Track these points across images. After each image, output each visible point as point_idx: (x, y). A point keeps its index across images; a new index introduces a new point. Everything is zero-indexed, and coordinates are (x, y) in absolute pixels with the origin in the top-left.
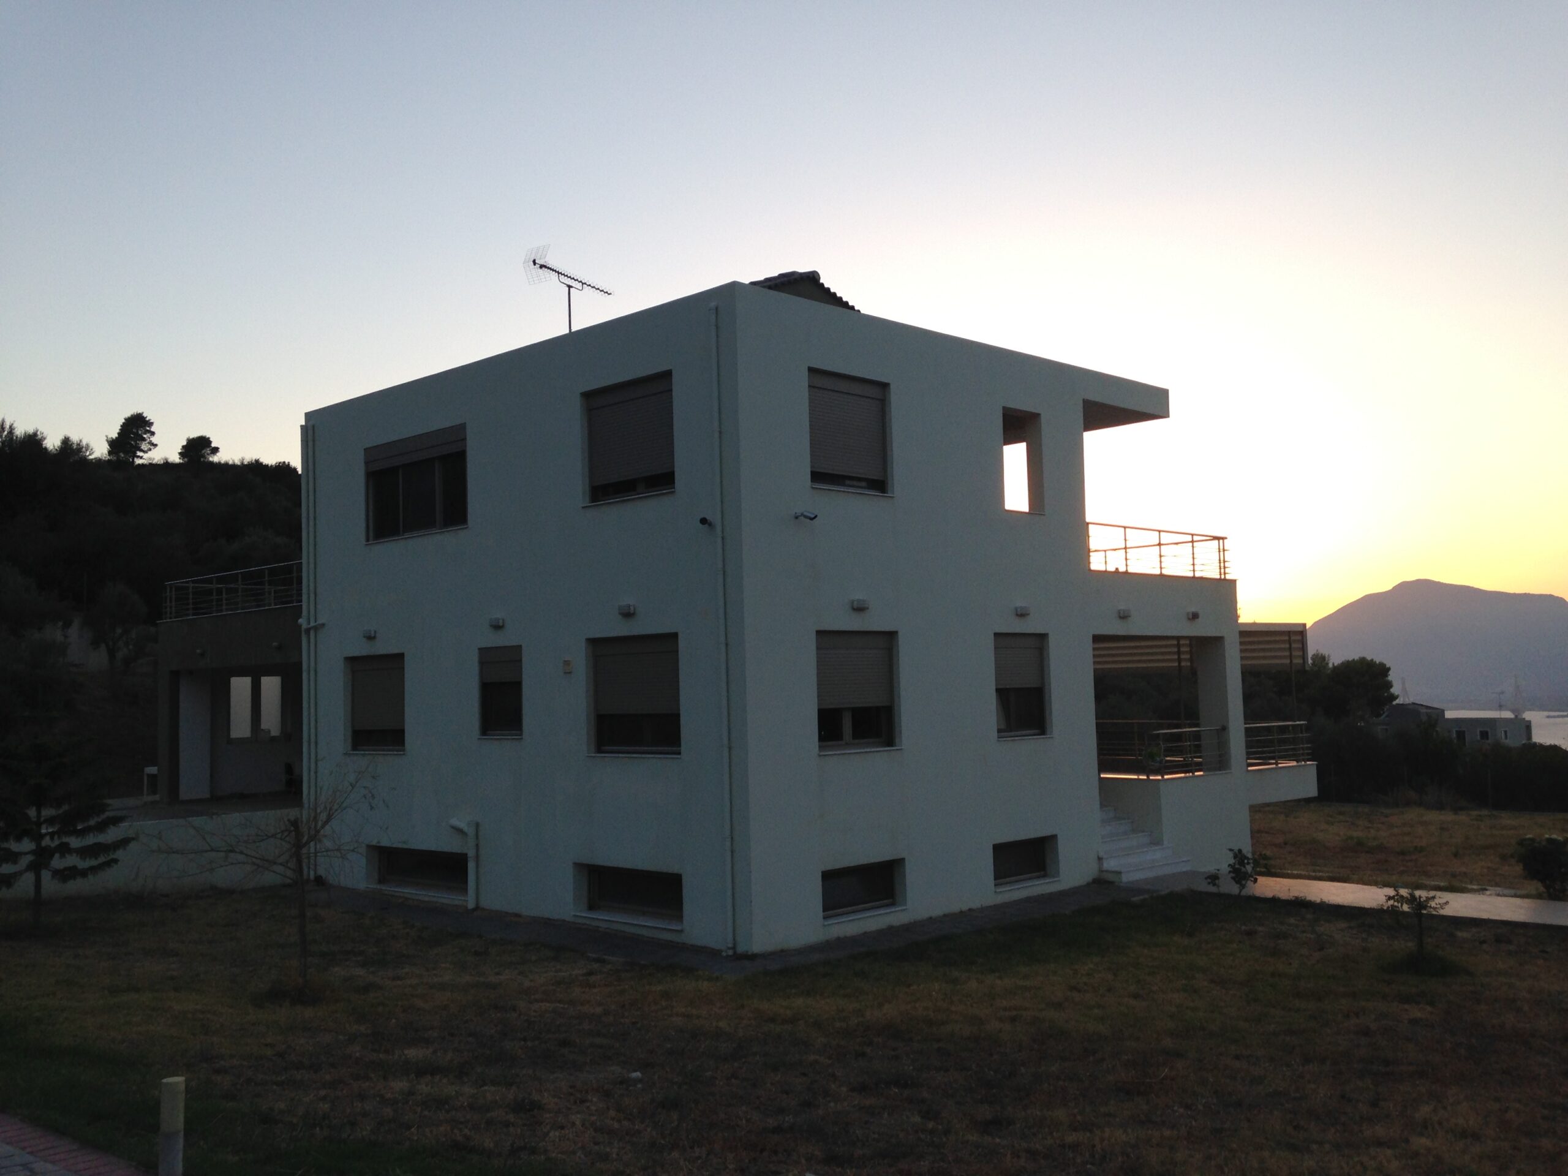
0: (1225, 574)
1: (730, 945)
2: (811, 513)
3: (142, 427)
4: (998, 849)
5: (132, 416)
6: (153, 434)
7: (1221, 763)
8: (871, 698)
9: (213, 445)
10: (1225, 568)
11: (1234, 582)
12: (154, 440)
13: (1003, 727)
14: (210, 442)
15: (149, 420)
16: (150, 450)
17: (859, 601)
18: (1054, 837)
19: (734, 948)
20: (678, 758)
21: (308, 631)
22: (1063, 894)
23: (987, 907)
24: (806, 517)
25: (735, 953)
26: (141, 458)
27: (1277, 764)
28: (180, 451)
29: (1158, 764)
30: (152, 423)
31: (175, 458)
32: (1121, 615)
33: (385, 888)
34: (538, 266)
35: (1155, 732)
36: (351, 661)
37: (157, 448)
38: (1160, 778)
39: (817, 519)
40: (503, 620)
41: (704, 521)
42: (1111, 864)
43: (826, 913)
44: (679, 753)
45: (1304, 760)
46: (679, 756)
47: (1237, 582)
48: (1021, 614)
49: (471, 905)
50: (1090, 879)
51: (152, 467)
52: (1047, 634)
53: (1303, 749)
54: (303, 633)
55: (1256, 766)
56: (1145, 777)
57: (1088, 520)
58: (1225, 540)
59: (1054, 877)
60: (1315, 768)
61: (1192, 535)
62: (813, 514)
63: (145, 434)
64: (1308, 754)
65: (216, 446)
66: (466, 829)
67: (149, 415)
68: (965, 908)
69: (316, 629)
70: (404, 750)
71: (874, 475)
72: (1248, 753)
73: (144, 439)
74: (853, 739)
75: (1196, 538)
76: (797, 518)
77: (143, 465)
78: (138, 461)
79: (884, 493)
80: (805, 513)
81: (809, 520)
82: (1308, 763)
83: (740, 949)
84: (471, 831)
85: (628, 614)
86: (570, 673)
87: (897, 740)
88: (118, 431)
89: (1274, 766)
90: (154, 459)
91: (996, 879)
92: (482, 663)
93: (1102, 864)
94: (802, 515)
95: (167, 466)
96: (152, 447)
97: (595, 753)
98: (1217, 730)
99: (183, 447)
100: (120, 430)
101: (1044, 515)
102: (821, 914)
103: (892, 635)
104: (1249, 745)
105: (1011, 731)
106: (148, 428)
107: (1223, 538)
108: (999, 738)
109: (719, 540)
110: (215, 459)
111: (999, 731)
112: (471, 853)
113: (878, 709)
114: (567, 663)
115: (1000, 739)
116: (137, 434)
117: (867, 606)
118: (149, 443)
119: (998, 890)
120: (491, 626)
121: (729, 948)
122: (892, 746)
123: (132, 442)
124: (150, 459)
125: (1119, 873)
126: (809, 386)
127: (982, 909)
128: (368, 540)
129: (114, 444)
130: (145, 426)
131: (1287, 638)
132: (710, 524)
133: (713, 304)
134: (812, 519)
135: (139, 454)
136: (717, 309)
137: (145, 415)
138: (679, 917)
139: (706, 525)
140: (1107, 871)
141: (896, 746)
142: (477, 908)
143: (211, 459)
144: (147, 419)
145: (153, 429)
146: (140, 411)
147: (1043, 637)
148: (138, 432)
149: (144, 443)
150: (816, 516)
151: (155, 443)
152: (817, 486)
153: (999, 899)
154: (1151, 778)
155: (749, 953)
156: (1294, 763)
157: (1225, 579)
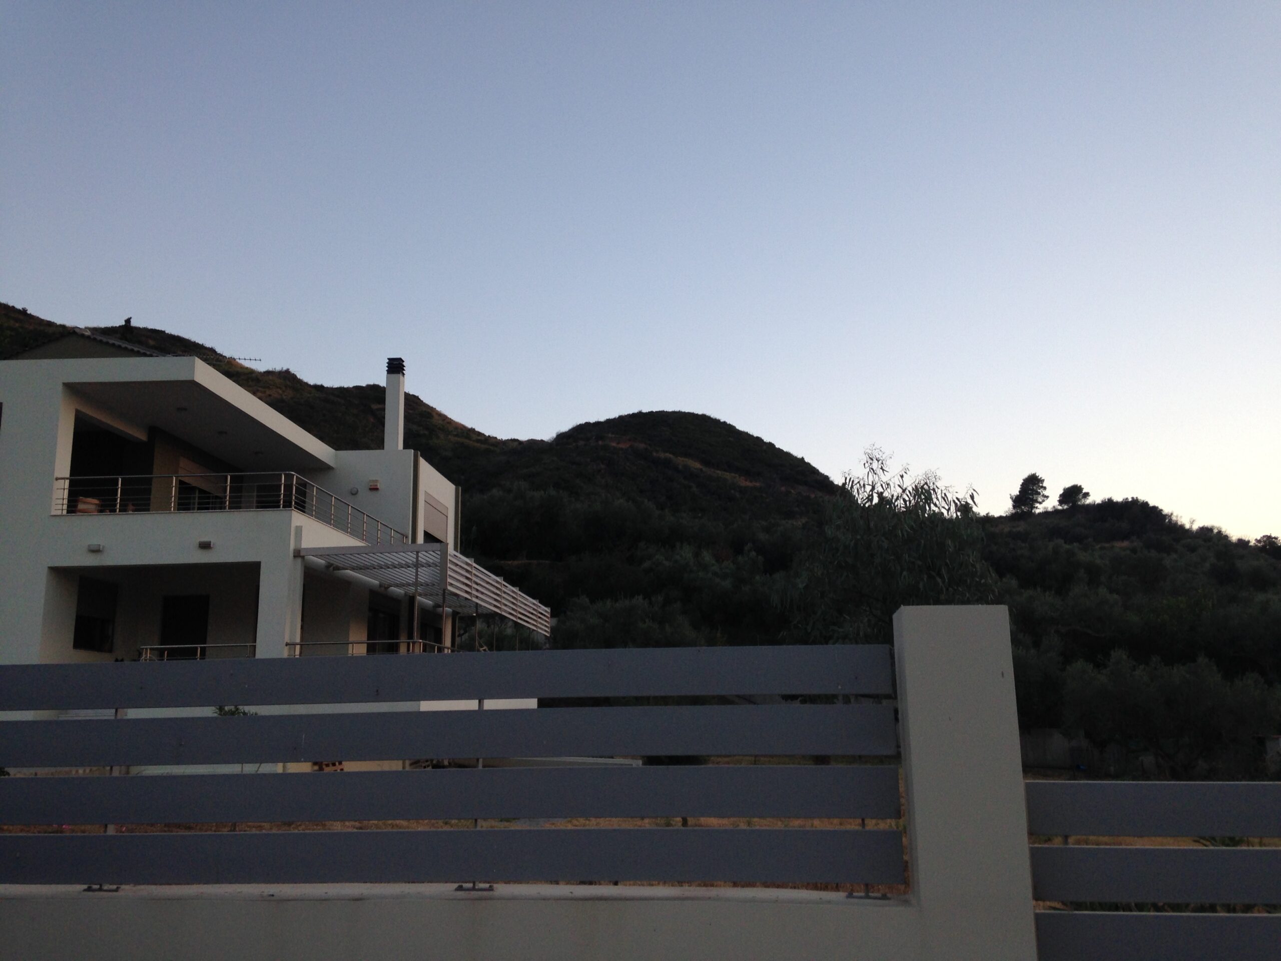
5: (1027, 477)
6: (1045, 488)
14: (1081, 489)
16: (1043, 501)
26: (1039, 508)
28: (1058, 499)
31: (1057, 505)
37: (1049, 499)
51: (1046, 514)
63: (1039, 489)
65: (1086, 491)
67: (1040, 474)
77: (1039, 514)
78: (1037, 511)
88: (1019, 489)
90: (1048, 508)
96: (1046, 499)
99: (1061, 496)
110: (1089, 501)
116: (1033, 490)
118: (1042, 496)
123: (1031, 497)
124: (1045, 508)
129: (1018, 501)
130: (1038, 483)
135: (1037, 505)
137: (1037, 475)
143: (1086, 502)
144: (1039, 477)
145: (1044, 485)
146: (1033, 473)
149: (1038, 496)
151: (1046, 495)
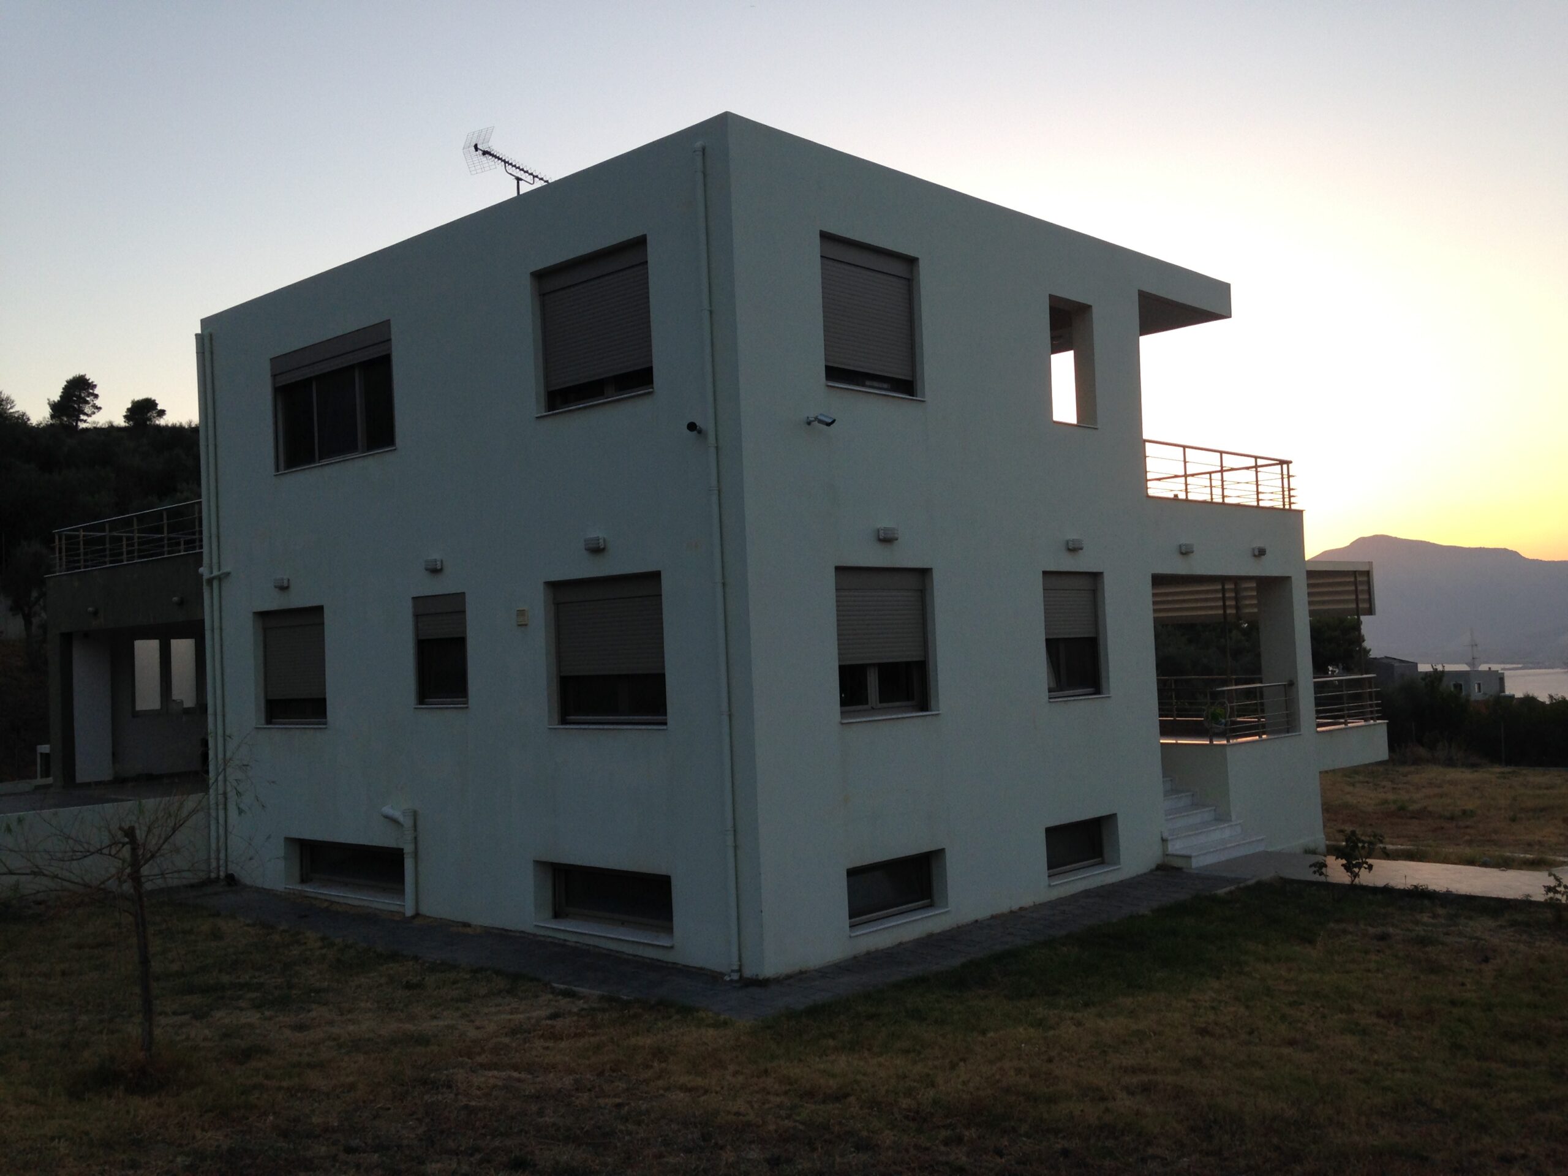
0: (1290, 504)
1: (736, 967)
2: (826, 417)
3: (85, 390)
4: (1052, 833)
5: (74, 378)
6: (96, 396)
7: (1289, 724)
8: (902, 652)
9: (159, 408)
10: (1290, 497)
11: (1300, 513)
12: (98, 402)
13: (1053, 685)
14: (156, 405)
15: (92, 382)
16: (94, 413)
17: (885, 529)
18: (1112, 818)
19: (740, 970)
20: (663, 729)
21: (210, 582)
22: (1123, 884)
23: (1040, 904)
24: (821, 422)
25: (741, 977)
26: (85, 421)
27: (1346, 723)
28: (125, 414)
29: (1223, 726)
30: (95, 386)
31: (120, 421)
32: (1184, 552)
33: (308, 889)
34: (481, 152)
35: (1217, 689)
36: (263, 616)
37: (101, 411)
38: (1225, 742)
39: (834, 424)
40: (442, 561)
41: (692, 427)
42: (1176, 847)
43: (853, 920)
44: (665, 724)
45: (1372, 719)
46: (665, 727)
47: (1304, 512)
48: (1073, 549)
49: (409, 912)
50: (1153, 866)
51: (97, 430)
52: (1102, 573)
53: (1371, 706)
54: (204, 583)
55: (1327, 726)
56: (1208, 742)
57: (1145, 436)
58: (1290, 465)
59: (1115, 864)
60: (1385, 728)
61: (1256, 458)
62: (831, 418)
63: (88, 397)
64: (1377, 712)
65: (163, 408)
66: (401, 819)
67: (91, 377)
68: (1015, 907)
69: (220, 579)
70: (325, 724)
71: (899, 372)
72: (1318, 712)
73: (87, 402)
74: (880, 702)
75: (1260, 462)
76: (809, 423)
77: (86, 430)
78: (82, 425)
79: (913, 396)
80: (820, 417)
81: (825, 427)
82: (1378, 721)
83: (748, 973)
84: (408, 823)
85: (596, 550)
86: (526, 625)
87: (933, 703)
88: (60, 394)
89: (1343, 726)
90: (98, 423)
91: (1050, 867)
92: (417, 616)
93: (1167, 848)
94: (816, 419)
95: (112, 429)
96: (96, 411)
97: (558, 725)
98: (1285, 685)
99: (128, 410)
100: (62, 392)
101: (1097, 429)
102: (847, 922)
103: (924, 573)
104: (1318, 702)
105: (1062, 690)
106: (91, 391)
107: (1288, 463)
108: (1050, 698)
109: (712, 450)
110: (162, 422)
111: (1050, 690)
112: (408, 848)
113: (908, 664)
114: (521, 613)
115: (1051, 700)
116: (79, 397)
117: (896, 536)
118: (92, 406)
119: (1052, 884)
120: (427, 569)
121: (733, 971)
122: (927, 710)
123: (76, 406)
124: (94, 423)
125: (1189, 857)
126: (821, 256)
127: (1037, 907)
128: (277, 469)
129: (57, 408)
130: (88, 388)
131: (1352, 579)
132: (700, 432)
133: (699, 144)
134: (829, 424)
135: (82, 417)
136: (704, 150)
137: (87, 377)
138: (669, 930)
139: (695, 432)
140: (1173, 855)
141: (931, 711)
142: (417, 915)
143: (157, 422)
144: (90, 381)
145: (96, 392)
146: (82, 373)
147: (1096, 577)
148: (80, 395)
149: (87, 406)
150: (834, 421)
151: (99, 406)
152: (830, 384)
153: (1054, 894)
154: (1215, 743)
155: (761, 978)
156: (1362, 723)
157: (1290, 510)
